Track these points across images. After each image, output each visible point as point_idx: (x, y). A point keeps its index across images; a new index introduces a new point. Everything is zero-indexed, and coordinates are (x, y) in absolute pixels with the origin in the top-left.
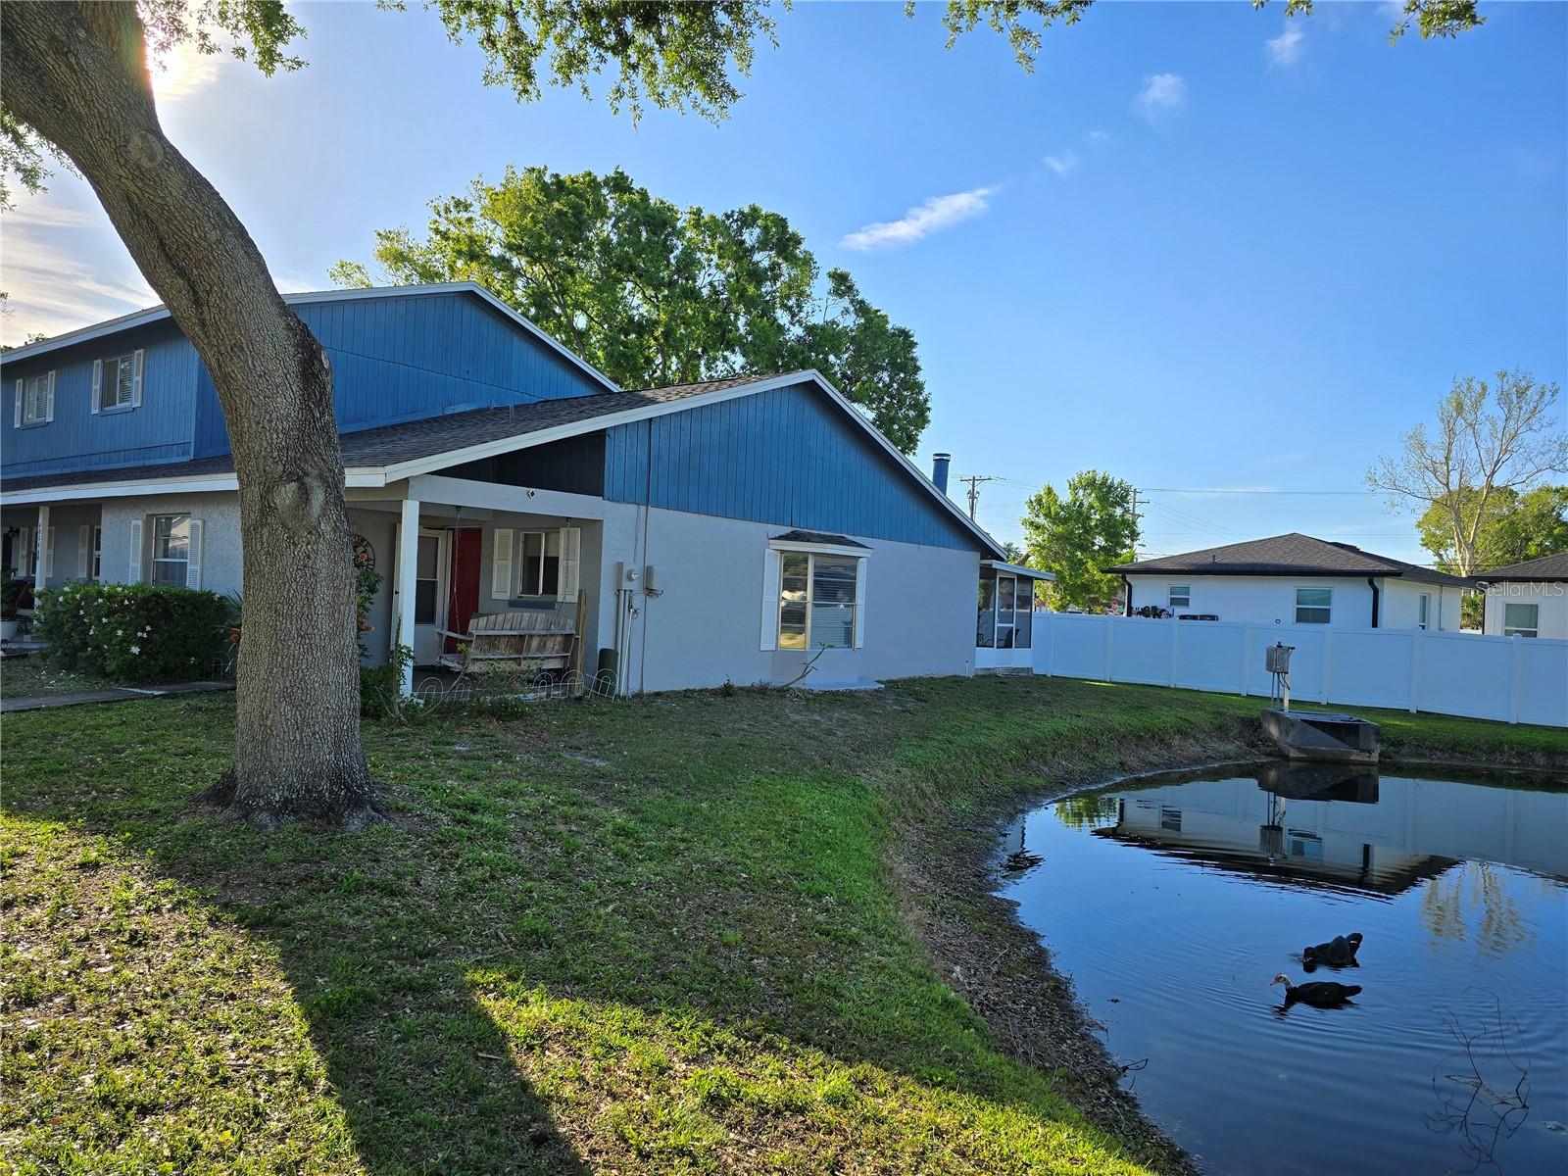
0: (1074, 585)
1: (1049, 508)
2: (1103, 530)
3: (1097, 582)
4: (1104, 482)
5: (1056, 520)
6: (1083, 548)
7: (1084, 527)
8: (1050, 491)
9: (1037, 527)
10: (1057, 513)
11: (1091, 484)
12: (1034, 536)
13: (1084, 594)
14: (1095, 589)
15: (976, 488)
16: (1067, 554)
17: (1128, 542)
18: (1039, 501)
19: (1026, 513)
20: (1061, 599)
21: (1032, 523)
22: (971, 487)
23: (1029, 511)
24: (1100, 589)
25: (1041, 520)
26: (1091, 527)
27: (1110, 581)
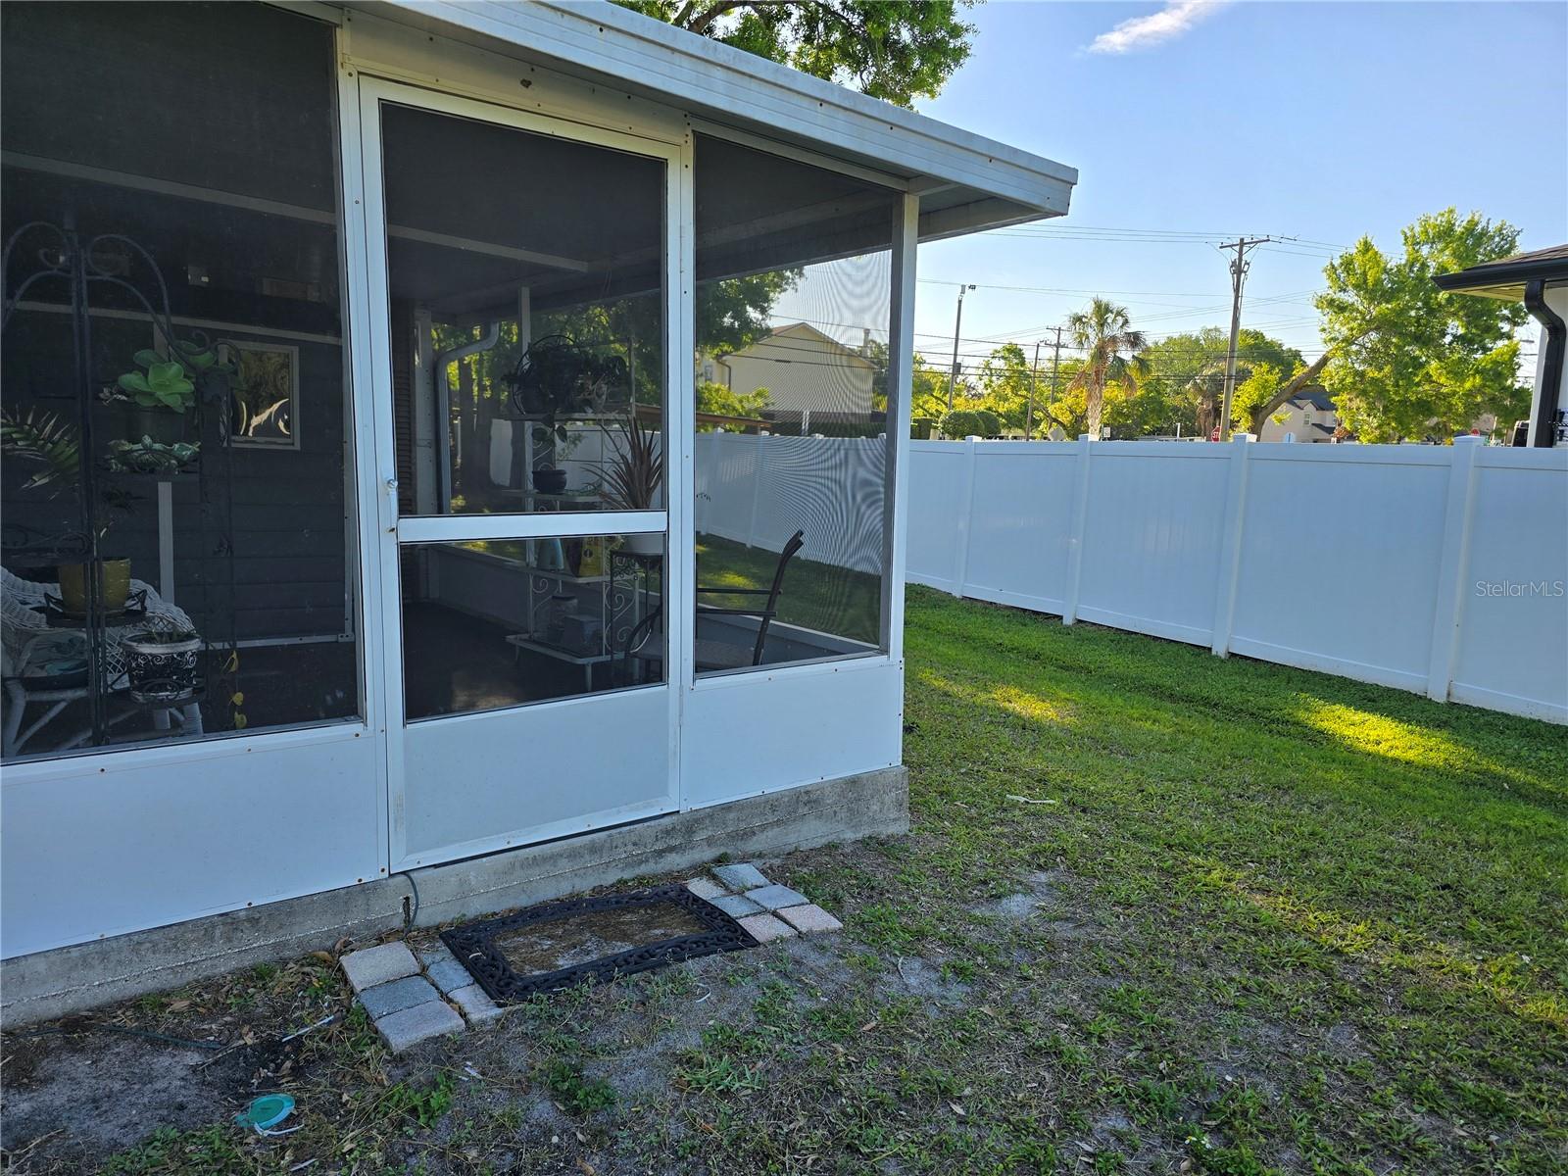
0: (1404, 402)
1: (1365, 274)
2: (1463, 307)
3: (1446, 396)
4: (1470, 230)
5: (1375, 293)
6: (1420, 339)
7: (1426, 304)
8: (1367, 247)
9: (1341, 308)
10: (1378, 282)
11: (1445, 234)
12: (1337, 327)
13: (1421, 418)
14: (1443, 409)
15: (1244, 258)
16: (1393, 350)
17: (1506, 327)
18: (1348, 264)
19: (1324, 286)
20: (1379, 427)
21: (1331, 303)
22: (1237, 256)
23: (1328, 283)
24: (1450, 406)
25: (1350, 297)
26: (1440, 305)
27: (1470, 394)
